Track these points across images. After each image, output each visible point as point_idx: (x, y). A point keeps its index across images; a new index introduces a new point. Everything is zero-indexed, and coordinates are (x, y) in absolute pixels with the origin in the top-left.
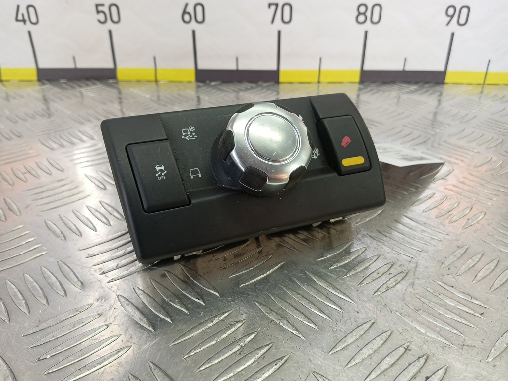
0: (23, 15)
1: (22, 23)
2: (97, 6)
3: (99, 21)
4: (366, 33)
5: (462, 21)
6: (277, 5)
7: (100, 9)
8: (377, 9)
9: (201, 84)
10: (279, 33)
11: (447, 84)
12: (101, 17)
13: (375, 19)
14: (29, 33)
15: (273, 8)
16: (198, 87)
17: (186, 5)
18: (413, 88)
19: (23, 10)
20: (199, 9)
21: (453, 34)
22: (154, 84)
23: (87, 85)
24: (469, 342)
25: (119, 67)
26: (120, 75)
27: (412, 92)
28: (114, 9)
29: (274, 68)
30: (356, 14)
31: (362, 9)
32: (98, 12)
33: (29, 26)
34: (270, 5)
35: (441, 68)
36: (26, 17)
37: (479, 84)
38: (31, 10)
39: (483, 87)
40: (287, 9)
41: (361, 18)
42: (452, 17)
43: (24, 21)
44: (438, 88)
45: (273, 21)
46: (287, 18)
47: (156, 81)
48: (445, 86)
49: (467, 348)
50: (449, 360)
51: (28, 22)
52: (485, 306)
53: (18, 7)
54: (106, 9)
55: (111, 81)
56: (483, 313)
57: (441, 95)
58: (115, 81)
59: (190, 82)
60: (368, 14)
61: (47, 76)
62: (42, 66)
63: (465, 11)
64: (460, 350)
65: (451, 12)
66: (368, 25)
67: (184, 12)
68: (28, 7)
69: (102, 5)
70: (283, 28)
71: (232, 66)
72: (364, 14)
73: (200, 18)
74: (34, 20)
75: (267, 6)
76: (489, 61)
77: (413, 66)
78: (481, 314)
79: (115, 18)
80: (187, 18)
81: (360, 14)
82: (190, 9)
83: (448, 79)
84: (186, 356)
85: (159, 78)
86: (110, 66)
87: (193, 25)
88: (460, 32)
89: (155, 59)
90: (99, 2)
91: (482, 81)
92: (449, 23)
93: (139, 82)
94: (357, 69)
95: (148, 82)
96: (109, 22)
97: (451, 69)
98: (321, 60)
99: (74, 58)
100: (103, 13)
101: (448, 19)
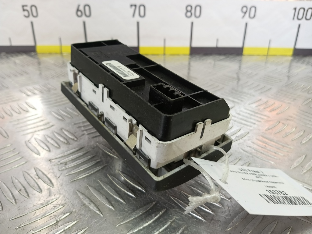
2: (23, 6)
3: (25, 16)
4: (192, 23)
5: (252, 15)
6: (135, 6)
7: (25, 8)
8: (198, 9)
10: (138, 23)
11: (244, 55)
12: (26, 13)
13: (198, 14)
15: (133, 7)
17: (79, 6)
18: (222, 57)
20: (87, 8)
21: (246, 24)
22: (59, 56)
23: (17, 56)
24: (216, 218)
25: (39, 45)
26: (38, 49)
27: (221, 60)
28: (34, 8)
29: (135, 45)
30: (185, 11)
31: (189, 8)
32: (24, 10)
34: (131, 6)
35: (239, 45)
37: (265, 56)
39: (267, 57)
40: (142, 8)
41: (189, 14)
42: (245, 13)
44: (238, 58)
45: (134, 15)
46: (142, 14)
47: (61, 54)
48: (243, 57)
49: (214, 222)
50: (199, 230)
54: (28, 8)
55: (33, 54)
57: (240, 61)
58: (35, 54)
60: (193, 11)
63: (253, 9)
64: (209, 224)
65: (245, 9)
66: (193, 19)
67: (78, 10)
69: (26, 6)
70: (141, 20)
72: (190, 11)
73: (88, 13)
75: (129, 6)
76: (270, 41)
77: (223, 44)
78: (229, 199)
79: (35, 14)
80: (79, 13)
81: (187, 11)
82: (81, 8)
83: (245, 52)
84: (18, 227)
85: (63, 51)
86: (31, 43)
87: (84, 18)
88: (251, 22)
89: (60, 39)
90: (24, 4)
91: (266, 53)
92: (243, 17)
93: (50, 54)
94: (188, 45)
95: (56, 54)
96: (31, 16)
97: (246, 46)
98: (165, 40)
99: (10, 40)
100: (27, 10)
101: (243, 14)
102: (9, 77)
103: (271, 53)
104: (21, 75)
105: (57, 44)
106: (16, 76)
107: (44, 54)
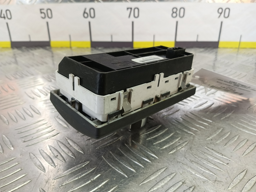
0: (4, 15)
1: (3, 19)
2: (41, 10)
3: (42, 18)
4: (177, 22)
5: (226, 15)
6: (131, 9)
7: (42, 11)
8: (182, 10)
9: (93, 49)
10: (133, 23)
12: (43, 15)
13: (182, 15)
14: (7, 24)
15: (129, 10)
16: (92, 50)
17: (85, 9)
18: (202, 50)
19: (4, 12)
20: (92, 11)
21: (222, 23)
22: (69, 49)
23: (35, 49)
24: (219, 179)
25: (52, 40)
26: (52, 44)
27: (201, 52)
28: (49, 11)
29: (130, 40)
30: (171, 12)
31: (175, 10)
32: (41, 13)
33: (7, 20)
34: (128, 9)
35: (216, 40)
36: (5, 16)
37: (236, 48)
38: (8, 12)
39: (238, 49)
40: (136, 10)
41: (174, 15)
42: (221, 13)
43: (4, 17)
44: (215, 50)
45: (129, 16)
46: (136, 15)
48: (219, 49)
49: (218, 182)
50: (206, 189)
51: (6, 18)
52: (230, 160)
53: (2, 11)
54: (45, 11)
55: (48, 48)
56: (228, 163)
57: (217, 52)
58: (50, 48)
59: (88, 48)
60: (178, 12)
61: (16, 45)
62: (14, 40)
63: (227, 10)
64: (213, 184)
65: (220, 11)
66: (178, 18)
67: (85, 12)
68: (7, 10)
69: (43, 9)
70: (135, 20)
71: (108, 39)
72: (176, 12)
73: (92, 15)
74: (9, 17)
75: (126, 9)
76: (241, 36)
77: (202, 39)
78: (227, 164)
79: (50, 16)
80: (86, 15)
81: (173, 12)
82: (87, 11)
83: (220, 45)
84: (60, 186)
85: (72, 46)
86: (46, 39)
87: (89, 19)
88: (225, 21)
89: (70, 36)
90: (42, 8)
91: (238, 46)
92: (219, 17)
93: (62, 48)
94: (173, 40)
95: (67, 48)
96: (47, 17)
97: (221, 40)
98: (154, 36)
99: (29, 36)
100: (44, 13)
101: (219, 15)
102: (33, 66)
103: (241, 46)
104: (42, 64)
105: (68, 40)
106: (37, 65)
107: (57, 48)
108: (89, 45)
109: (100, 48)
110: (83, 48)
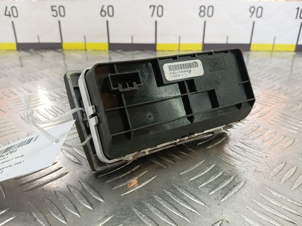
0: (9, 12)
1: (8, 17)
2: (52, 7)
3: (53, 16)
4: (205, 22)
5: (259, 15)
6: (154, 6)
7: (54, 8)
8: (211, 9)
9: (112, 51)
10: (156, 22)
11: (251, 51)
12: (54, 13)
13: (210, 14)
14: (13, 22)
15: (152, 8)
16: (110, 53)
17: (103, 7)
19: (9, 9)
20: (110, 8)
21: (254, 23)
22: (84, 52)
23: (46, 52)
24: (259, 170)
25: (65, 42)
26: (64, 46)
28: (61, 9)
29: (153, 42)
30: (199, 11)
31: (203, 9)
32: (53, 10)
33: (12, 18)
34: (151, 6)
35: (248, 42)
36: (11, 13)
37: (269, 51)
38: (14, 9)
39: (272, 52)
40: (160, 8)
41: (202, 14)
42: (253, 13)
43: (10, 15)
44: (246, 53)
45: (152, 15)
46: (160, 14)
47: (86, 50)
49: (257, 172)
50: (247, 178)
51: (12, 16)
52: (268, 153)
53: (6, 8)
54: (57, 9)
55: (60, 50)
56: (267, 156)
58: (62, 50)
59: (105, 50)
60: (206, 11)
61: (22, 47)
62: (20, 41)
63: (260, 9)
64: (253, 173)
65: (252, 10)
66: (206, 18)
67: (102, 10)
68: (12, 7)
69: (55, 6)
70: (159, 19)
71: (129, 41)
72: (204, 11)
73: (111, 13)
74: (15, 14)
75: (149, 7)
76: (275, 38)
77: (232, 41)
78: (265, 157)
79: (62, 14)
80: (103, 13)
81: (201, 11)
82: (105, 9)
83: (252, 48)
85: (87, 48)
86: (58, 41)
87: (107, 17)
88: (258, 21)
89: (85, 37)
90: (53, 5)
91: (271, 49)
92: (251, 16)
93: (76, 50)
94: (201, 42)
95: (81, 50)
96: (59, 16)
97: (253, 43)
98: (180, 37)
99: (38, 37)
100: (56, 11)
101: (251, 14)
102: (46, 68)
103: (275, 49)
104: (57, 67)
105: (83, 41)
106: (51, 68)
107: (70, 50)
108: (106, 47)
109: (119, 51)
110: (100, 50)
